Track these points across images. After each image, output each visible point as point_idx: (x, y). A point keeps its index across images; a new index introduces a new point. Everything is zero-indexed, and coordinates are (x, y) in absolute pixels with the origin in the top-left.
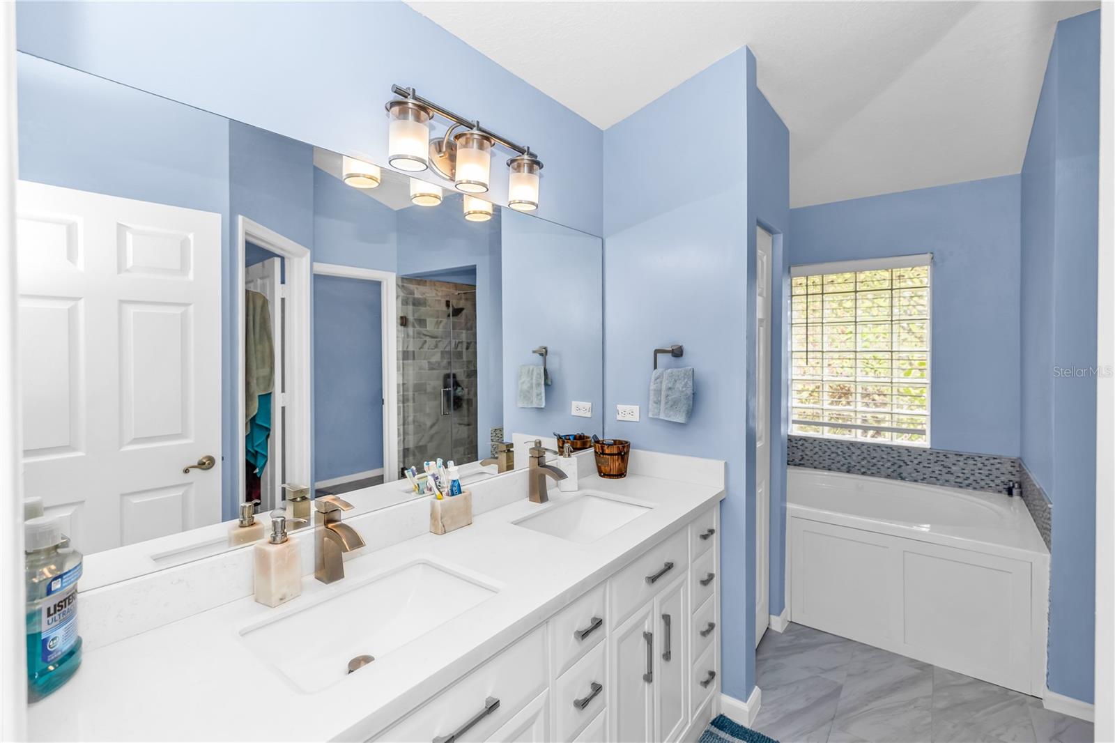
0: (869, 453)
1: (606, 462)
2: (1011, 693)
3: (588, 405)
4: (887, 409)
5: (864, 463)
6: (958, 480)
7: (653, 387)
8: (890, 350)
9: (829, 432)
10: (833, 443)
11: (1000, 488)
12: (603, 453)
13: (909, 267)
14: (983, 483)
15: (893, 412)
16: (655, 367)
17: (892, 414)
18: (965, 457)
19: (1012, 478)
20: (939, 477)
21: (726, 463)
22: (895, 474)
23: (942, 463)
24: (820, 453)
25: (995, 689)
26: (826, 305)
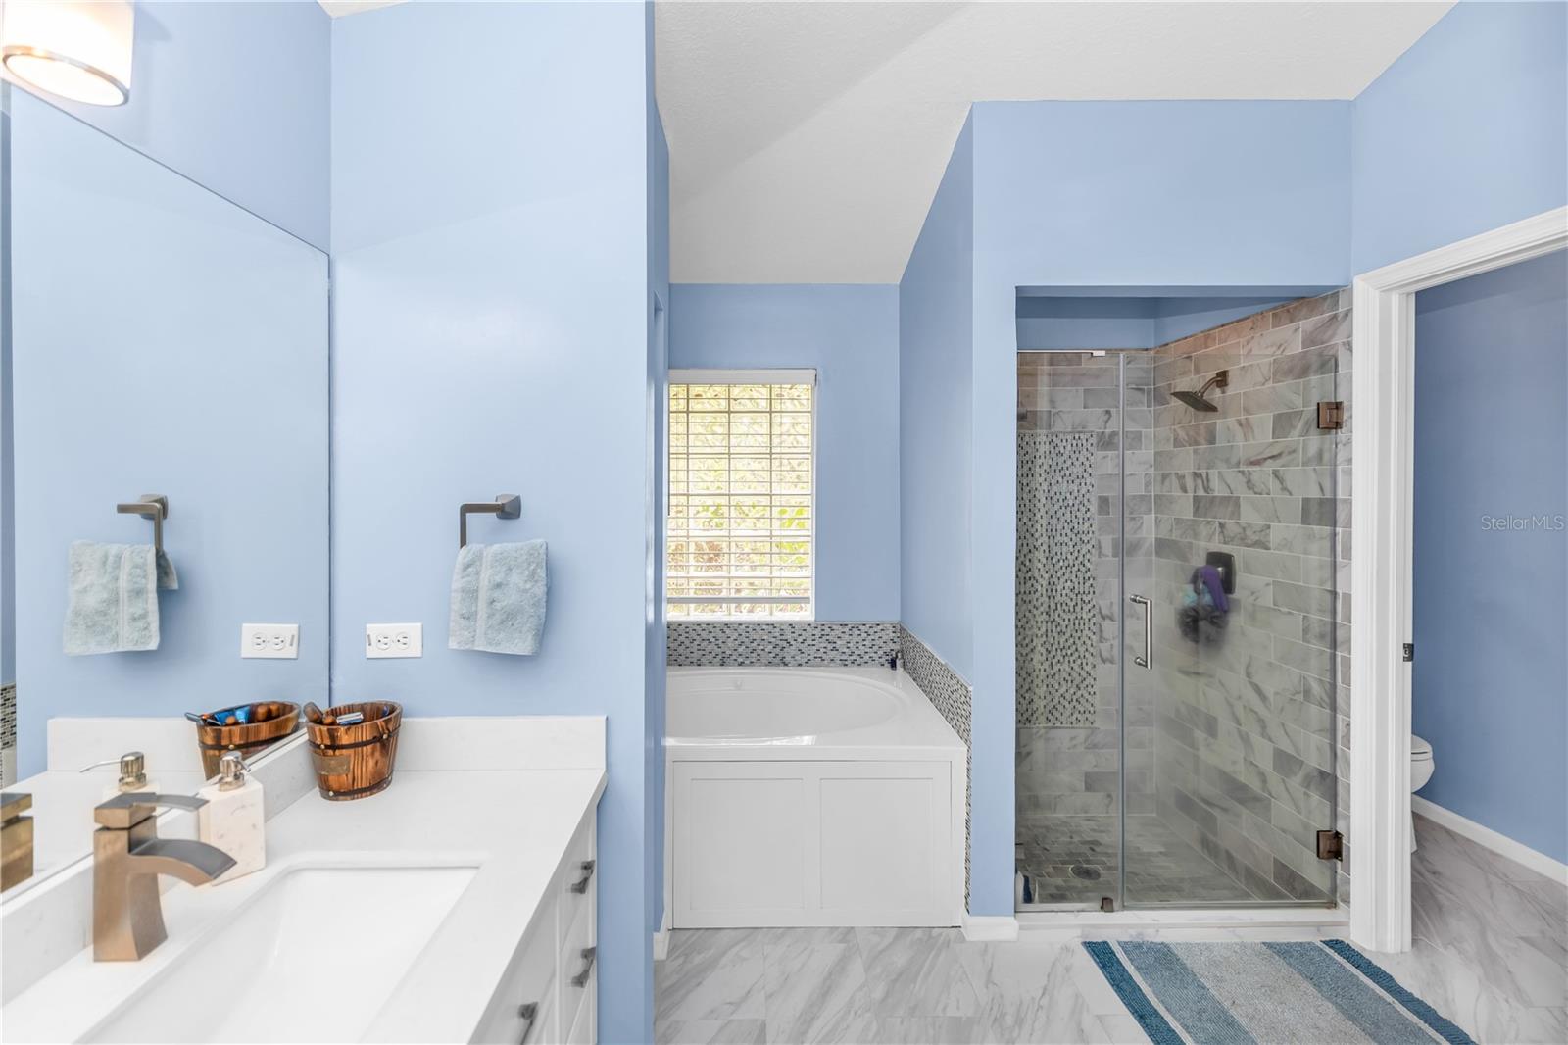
0: (747, 635)
1: (342, 765)
2: (935, 932)
3: (290, 629)
4: (765, 572)
5: (741, 650)
6: (844, 657)
7: (457, 583)
8: (769, 492)
9: (695, 610)
10: (704, 626)
11: (883, 660)
12: (334, 747)
13: (788, 384)
14: (867, 657)
15: (774, 575)
16: (463, 542)
17: (771, 578)
18: (849, 627)
19: (893, 646)
20: (824, 656)
21: (607, 718)
22: (777, 660)
23: (828, 638)
24: (687, 642)
25: (919, 934)
26: (693, 429)
